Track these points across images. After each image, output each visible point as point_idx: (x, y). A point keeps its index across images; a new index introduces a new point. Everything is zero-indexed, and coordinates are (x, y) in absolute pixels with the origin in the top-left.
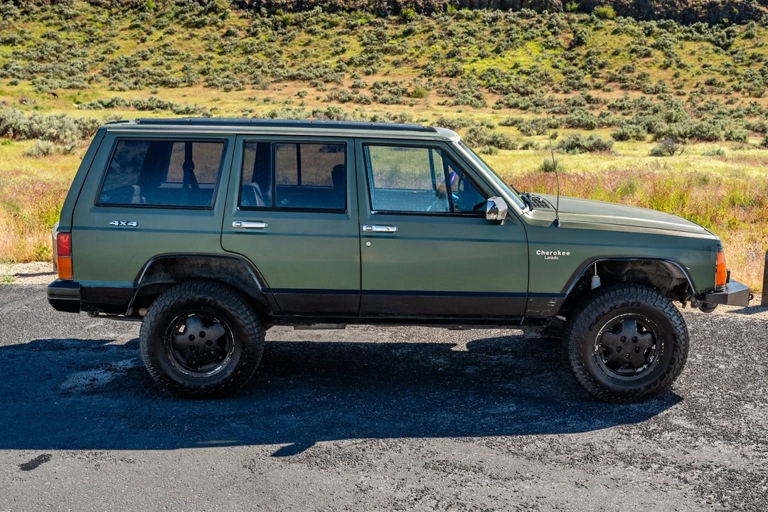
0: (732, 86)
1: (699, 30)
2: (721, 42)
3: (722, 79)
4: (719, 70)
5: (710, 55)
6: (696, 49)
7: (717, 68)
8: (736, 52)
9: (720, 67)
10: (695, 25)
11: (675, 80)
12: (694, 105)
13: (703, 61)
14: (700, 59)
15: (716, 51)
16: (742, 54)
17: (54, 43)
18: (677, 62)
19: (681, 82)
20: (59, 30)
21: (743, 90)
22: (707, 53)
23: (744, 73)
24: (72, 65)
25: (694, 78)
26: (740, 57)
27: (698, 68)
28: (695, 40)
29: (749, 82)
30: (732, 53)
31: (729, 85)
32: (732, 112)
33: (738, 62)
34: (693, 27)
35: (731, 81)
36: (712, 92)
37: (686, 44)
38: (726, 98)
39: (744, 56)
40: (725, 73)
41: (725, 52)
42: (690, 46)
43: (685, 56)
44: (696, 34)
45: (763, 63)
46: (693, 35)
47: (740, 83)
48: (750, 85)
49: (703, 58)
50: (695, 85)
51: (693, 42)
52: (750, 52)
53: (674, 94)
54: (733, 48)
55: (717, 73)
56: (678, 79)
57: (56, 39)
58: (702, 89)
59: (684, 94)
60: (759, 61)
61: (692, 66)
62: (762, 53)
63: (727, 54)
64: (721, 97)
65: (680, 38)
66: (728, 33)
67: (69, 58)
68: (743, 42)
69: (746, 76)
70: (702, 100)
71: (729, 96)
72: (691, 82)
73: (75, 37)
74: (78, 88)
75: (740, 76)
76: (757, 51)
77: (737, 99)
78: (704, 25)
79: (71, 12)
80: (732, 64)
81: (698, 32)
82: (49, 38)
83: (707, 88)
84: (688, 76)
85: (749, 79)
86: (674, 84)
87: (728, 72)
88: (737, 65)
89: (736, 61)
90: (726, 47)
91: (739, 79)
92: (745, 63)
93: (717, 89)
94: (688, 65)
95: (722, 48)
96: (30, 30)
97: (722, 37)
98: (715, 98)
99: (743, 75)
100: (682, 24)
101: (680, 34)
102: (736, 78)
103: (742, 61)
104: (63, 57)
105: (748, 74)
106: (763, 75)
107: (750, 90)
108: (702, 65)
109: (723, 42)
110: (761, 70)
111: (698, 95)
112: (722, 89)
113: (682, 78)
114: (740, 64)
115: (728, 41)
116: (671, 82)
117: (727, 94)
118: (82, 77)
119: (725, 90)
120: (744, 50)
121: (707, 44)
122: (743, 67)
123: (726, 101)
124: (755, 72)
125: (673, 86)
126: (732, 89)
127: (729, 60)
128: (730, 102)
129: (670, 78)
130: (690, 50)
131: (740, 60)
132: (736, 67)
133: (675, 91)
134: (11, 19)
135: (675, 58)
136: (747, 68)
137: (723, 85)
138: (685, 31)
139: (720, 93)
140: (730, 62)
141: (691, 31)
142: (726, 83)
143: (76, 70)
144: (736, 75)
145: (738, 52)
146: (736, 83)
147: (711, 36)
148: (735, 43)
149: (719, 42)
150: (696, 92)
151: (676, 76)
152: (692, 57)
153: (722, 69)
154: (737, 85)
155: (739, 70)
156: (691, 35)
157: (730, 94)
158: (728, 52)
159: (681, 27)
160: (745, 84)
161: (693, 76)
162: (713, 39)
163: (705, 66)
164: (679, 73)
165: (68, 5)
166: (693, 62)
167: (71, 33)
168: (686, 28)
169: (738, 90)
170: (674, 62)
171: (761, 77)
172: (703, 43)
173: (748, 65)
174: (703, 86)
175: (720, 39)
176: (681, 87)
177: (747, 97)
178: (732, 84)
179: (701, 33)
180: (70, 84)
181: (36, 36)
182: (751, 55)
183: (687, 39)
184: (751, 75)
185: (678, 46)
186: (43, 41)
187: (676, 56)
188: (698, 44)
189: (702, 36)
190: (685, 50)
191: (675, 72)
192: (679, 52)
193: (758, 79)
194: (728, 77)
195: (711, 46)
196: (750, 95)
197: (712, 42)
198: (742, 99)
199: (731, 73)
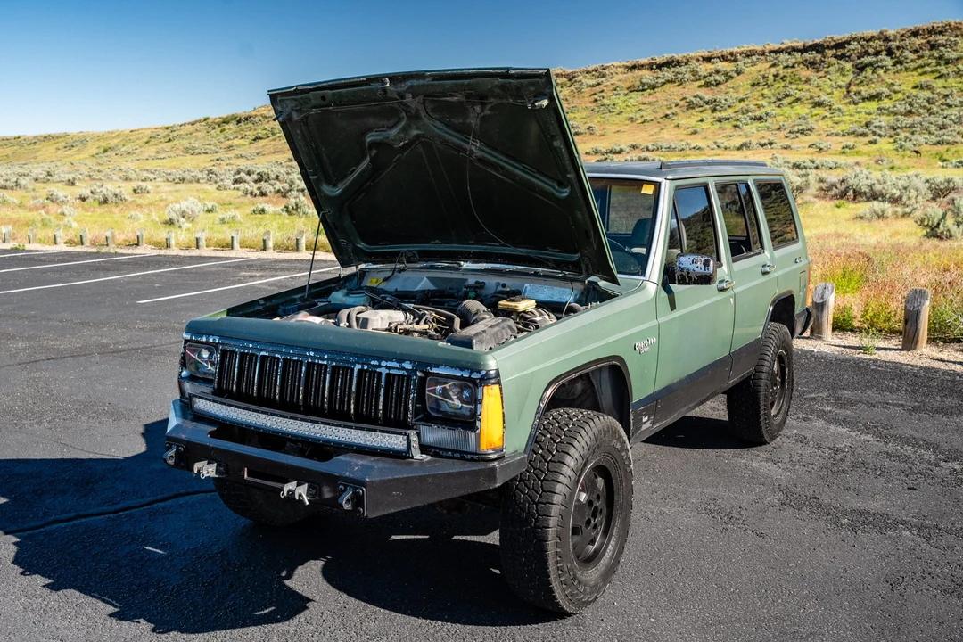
17: (927, 94)
20: (936, 78)
24: (945, 118)
57: (930, 89)
67: (942, 110)
73: (954, 84)
74: (948, 143)
79: (953, 55)
82: (922, 88)
96: (901, 82)
104: (935, 109)
118: (955, 130)
134: (881, 72)
143: (949, 122)
165: (951, 48)
167: (949, 81)
180: (938, 139)
181: (907, 88)
186: (914, 92)
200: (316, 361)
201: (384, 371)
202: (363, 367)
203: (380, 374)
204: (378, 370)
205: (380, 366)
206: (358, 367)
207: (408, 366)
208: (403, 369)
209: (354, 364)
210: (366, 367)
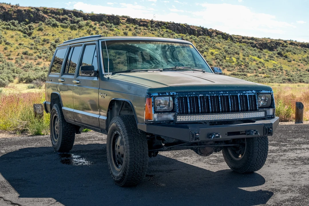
0: (37, 56)
1: (13, 24)
2: (27, 32)
3: (30, 52)
4: (28, 46)
5: (22, 39)
6: (14, 34)
7: (27, 46)
8: (35, 38)
9: (28, 45)
10: (11, 21)
11: (5, 51)
12: (20, 65)
13: (18, 42)
14: (17, 40)
15: (25, 37)
16: (38, 39)
18: (5, 41)
19: (10, 53)
21: (43, 57)
22: (20, 37)
23: (41, 49)
25: (16, 51)
26: (38, 40)
27: (17, 45)
28: (12, 30)
29: (45, 53)
30: (33, 38)
31: (35, 55)
32: (42, 69)
33: (37, 43)
34: (11, 22)
35: (35, 53)
36: (27, 58)
37: (8, 31)
38: (35, 62)
39: (40, 40)
40: (31, 49)
41: (29, 37)
42: (10, 33)
43: (8, 38)
44: (12, 27)
45: (50, 44)
46: (11, 27)
47: (40, 54)
48: (46, 55)
49: (18, 39)
50: (17, 54)
51: (11, 31)
52: (43, 38)
53: (7, 59)
54: (33, 35)
55: (27, 48)
56: (7, 51)
58: (22, 56)
59: (12, 59)
60: (48, 43)
61: (13, 44)
62: (48, 39)
63: (30, 38)
64: (32, 61)
65: (4, 28)
66: (30, 27)
68: (38, 32)
69: (43, 51)
70: (23, 63)
71: (36, 61)
72: (14, 53)
75: (39, 50)
76: (46, 37)
77: (41, 62)
78: (16, 22)
80: (34, 44)
81: (13, 25)
83: (24, 56)
84: (12, 49)
85: (44, 52)
86: (5, 53)
87: (33, 48)
88: (37, 44)
89: (36, 42)
90: (30, 34)
91: (39, 52)
92: (40, 44)
93: (29, 57)
94: (11, 43)
95: (27, 35)
97: (27, 29)
98: (30, 62)
99: (41, 50)
100: (4, 20)
101: (3, 26)
102: (38, 51)
103: (39, 43)
105: (43, 49)
106: (51, 50)
107: (46, 58)
108: (19, 43)
109: (27, 31)
110: (49, 48)
111: (20, 60)
112: (32, 57)
113: (9, 51)
114: (38, 44)
115: (30, 31)
116: (3, 52)
117: (35, 60)
119: (34, 57)
120: (39, 37)
121: (19, 33)
122: (40, 46)
123: (36, 63)
124: (47, 49)
125: (5, 55)
126: (37, 57)
127: (32, 42)
128: (38, 64)
129: (2, 50)
130: (11, 35)
131: (38, 42)
132: (37, 45)
133: (7, 57)
135: (3, 39)
136: (42, 46)
137: (32, 55)
138: (6, 25)
139: (31, 59)
140: (33, 43)
141: (9, 25)
142: (33, 54)
144: (38, 49)
145: (36, 38)
146: (38, 54)
147: (20, 28)
148: (34, 33)
149: (25, 32)
150: (19, 58)
151: (5, 49)
152: (12, 39)
153: (30, 46)
154: (40, 55)
155: (38, 47)
156: (9, 27)
157: (37, 60)
158: (31, 37)
159: (4, 22)
160: (43, 55)
161: (15, 49)
162: (22, 30)
163: (20, 44)
164: (7, 48)
166: (13, 42)
168: (6, 23)
169: (40, 58)
170: (3, 41)
171: (50, 51)
172: (17, 32)
173: (43, 45)
174: (22, 55)
175: (26, 30)
176: (10, 55)
177: (46, 61)
178: (36, 54)
179: (15, 26)
182: (43, 40)
183: (8, 29)
184: (45, 51)
185: (3, 32)
187: (3, 38)
188: (14, 32)
189: (16, 28)
190: (8, 35)
191: (4, 47)
192: (5, 36)
193: (49, 52)
194: (34, 51)
195: (22, 34)
196: (47, 60)
197: (22, 31)
198: (44, 62)
199: (35, 49)
200: (224, 95)
201: (247, 95)
202: (240, 94)
203: (246, 96)
204: (246, 94)
205: (246, 93)
206: (239, 94)
207: (254, 92)
208: (253, 93)
209: (237, 94)
210: (241, 94)
